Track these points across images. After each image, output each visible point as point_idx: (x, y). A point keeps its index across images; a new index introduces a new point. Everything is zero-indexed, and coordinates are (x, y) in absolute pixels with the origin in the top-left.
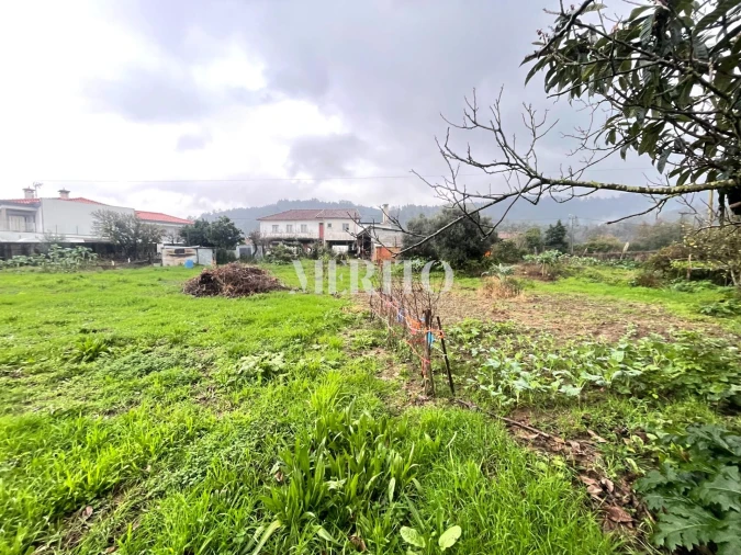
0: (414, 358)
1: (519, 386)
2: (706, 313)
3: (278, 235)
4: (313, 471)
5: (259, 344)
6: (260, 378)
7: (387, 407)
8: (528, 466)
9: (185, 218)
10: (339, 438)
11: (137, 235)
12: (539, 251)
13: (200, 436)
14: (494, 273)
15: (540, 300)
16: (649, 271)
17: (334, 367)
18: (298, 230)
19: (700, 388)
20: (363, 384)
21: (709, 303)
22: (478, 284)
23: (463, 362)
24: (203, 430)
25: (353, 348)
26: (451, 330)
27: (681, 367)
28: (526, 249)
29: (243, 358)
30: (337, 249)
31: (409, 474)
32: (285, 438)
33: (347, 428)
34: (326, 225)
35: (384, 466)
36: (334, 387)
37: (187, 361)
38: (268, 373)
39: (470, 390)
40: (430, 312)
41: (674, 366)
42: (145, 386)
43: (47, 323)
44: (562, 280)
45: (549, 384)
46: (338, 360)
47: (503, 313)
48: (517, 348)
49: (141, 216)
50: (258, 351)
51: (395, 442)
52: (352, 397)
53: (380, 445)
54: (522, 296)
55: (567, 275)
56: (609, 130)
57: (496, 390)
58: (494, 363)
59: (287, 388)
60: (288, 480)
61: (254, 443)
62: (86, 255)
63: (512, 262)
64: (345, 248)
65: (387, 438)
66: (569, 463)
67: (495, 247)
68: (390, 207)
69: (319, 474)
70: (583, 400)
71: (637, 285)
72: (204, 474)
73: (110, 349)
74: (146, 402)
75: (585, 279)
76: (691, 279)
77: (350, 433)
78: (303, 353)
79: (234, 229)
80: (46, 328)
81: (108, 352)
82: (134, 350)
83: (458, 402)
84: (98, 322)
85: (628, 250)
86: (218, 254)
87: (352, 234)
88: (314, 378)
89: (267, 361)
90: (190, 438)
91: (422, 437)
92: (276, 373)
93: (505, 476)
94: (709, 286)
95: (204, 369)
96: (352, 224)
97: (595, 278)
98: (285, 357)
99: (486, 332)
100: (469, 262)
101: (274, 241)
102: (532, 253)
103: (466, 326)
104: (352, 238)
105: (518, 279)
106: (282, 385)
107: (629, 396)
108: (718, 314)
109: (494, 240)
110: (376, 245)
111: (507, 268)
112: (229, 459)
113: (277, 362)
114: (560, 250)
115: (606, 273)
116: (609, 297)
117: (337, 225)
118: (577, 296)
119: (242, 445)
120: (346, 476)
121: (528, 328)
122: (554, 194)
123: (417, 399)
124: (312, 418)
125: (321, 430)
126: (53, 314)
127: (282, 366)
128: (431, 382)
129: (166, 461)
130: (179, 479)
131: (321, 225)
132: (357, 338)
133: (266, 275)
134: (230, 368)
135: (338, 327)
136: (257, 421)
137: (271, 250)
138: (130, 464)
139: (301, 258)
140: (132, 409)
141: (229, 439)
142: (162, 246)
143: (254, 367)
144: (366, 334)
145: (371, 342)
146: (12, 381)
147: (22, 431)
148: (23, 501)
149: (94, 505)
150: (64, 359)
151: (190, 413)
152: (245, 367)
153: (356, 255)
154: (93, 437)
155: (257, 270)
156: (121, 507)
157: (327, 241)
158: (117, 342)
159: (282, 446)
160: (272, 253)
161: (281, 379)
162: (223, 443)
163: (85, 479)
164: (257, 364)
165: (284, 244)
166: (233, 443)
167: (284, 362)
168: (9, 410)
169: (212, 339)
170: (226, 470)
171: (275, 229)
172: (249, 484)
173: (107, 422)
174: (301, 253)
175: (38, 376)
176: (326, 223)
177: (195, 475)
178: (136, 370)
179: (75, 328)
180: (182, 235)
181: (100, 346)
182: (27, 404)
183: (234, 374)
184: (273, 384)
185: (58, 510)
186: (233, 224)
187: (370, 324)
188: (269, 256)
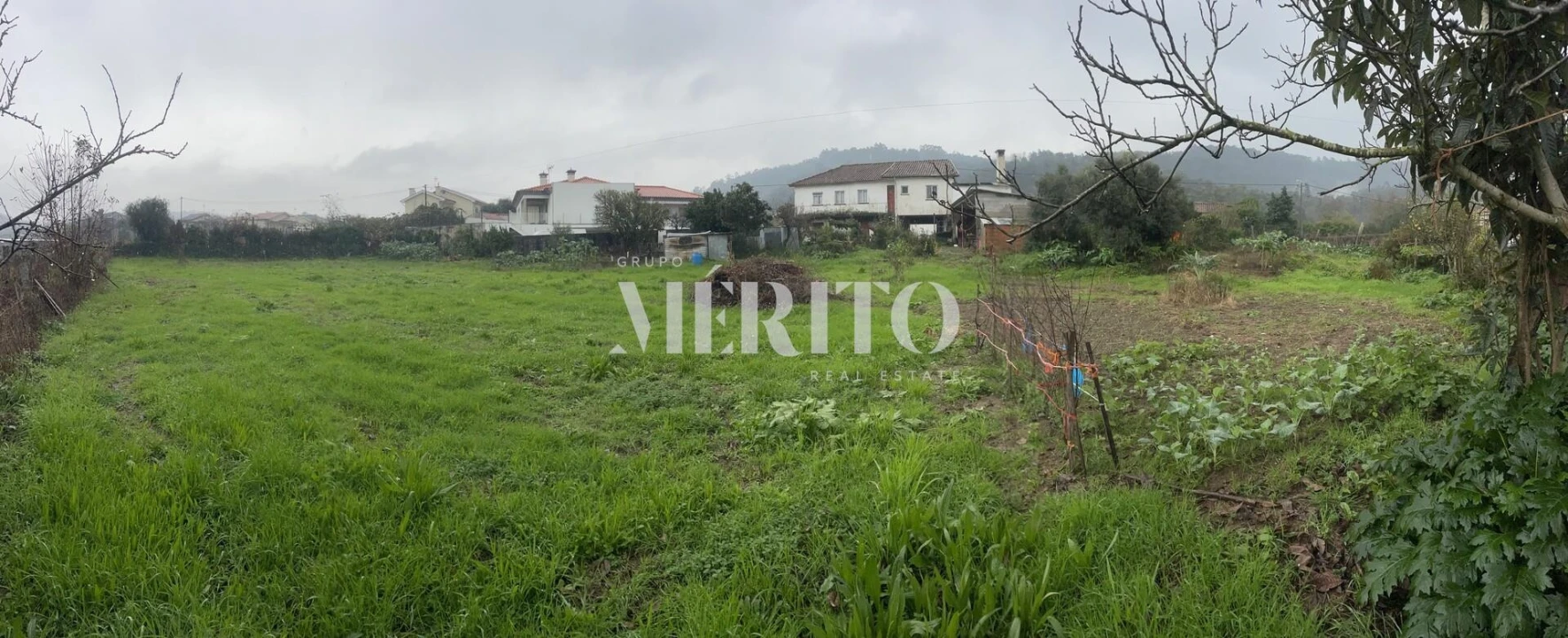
0: (1052, 412)
1: (1215, 437)
2: (1427, 307)
3: (822, 209)
4: (886, 598)
5: (798, 383)
6: (801, 437)
7: (1007, 497)
8: (1224, 556)
9: (690, 190)
10: (926, 550)
11: (637, 220)
12: (1259, 232)
13: (723, 512)
14: (1187, 267)
15: (1257, 304)
16: (1381, 260)
17: (916, 429)
18: (852, 199)
19: (1414, 395)
20: (964, 459)
21: (1431, 294)
22: (1162, 285)
23: (1134, 411)
24: (726, 505)
25: (948, 397)
26: (1115, 362)
27: (1398, 373)
28: (1239, 230)
29: (776, 404)
30: (918, 229)
31: (1043, 609)
32: (840, 538)
33: (940, 531)
34: (898, 189)
35: (1001, 598)
36: (916, 460)
37: (701, 400)
38: (813, 431)
39: (1144, 456)
40: (1074, 334)
41: (1393, 374)
42: (655, 425)
43: (559, 329)
44: (1287, 273)
45: (1258, 427)
46: (922, 417)
47: (1200, 327)
48: (1218, 379)
49: (644, 193)
50: (797, 395)
51: (1019, 557)
52: (947, 479)
53: (994, 562)
54: (1230, 300)
55: (1293, 266)
56: (1315, 59)
57: (1182, 449)
58: (1180, 407)
59: (843, 457)
60: (846, 607)
61: (795, 538)
62: (588, 249)
63: (1215, 250)
64: (930, 229)
65: (1007, 550)
66: (1277, 533)
67: (1190, 225)
68: (1008, 155)
69: (896, 606)
70: (1300, 440)
71: (1371, 278)
72: (730, 567)
73: (616, 369)
74: (657, 447)
75: (1317, 272)
76: (1418, 268)
77: (944, 540)
78: (865, 403)
79: (757, 202)
80: (558, 335)
81: (614, 372)
82: (639, 374)
83: (1125, 478)
84: (601, 333)
85: (1363, 232)
86: (734, 244)
87: (942, 203)
88: (883, 445)
89: (810, 413)
90: (710, 512)
91: (1063, 544)
92: (824, 431)
93: (1192, 582)
94: (1432, 276)
95: (722, 414)
96: (941, 186)
97: (1328, 270)
98: (836, 407)
99: (1172, 359)
100: (1144, 249)
101: (817, 219)
102: (1248, 235)
103: (1140, 353)
104: (944, 211)
105: (1225, 275)
106: (834, 452)
107: (1349, 420)
108: (1438, 307)
109: (1187, 213)
110: (984, 221)
111: (1208, 258)
112: (762, 556)
113: (826, 413)
114: (1285, 231)
115: (1340, 263)
116: (1343, 294)
117: (918, 188)
118: (1305, 296)
119: (778, 538)
120: (940, 615)
121: (1236, 347)
122: (1246, 144)
123: (1057, 481)
124: (882, 511)
125: (897, 533)
126: (562, 319)
127: (832, 420)
128: (1080, 451)
129: (683, 534)
130: (700, 566)
131: (891, 190)
132: (955, 381)
133: (805, 275)
134: (757, 417)
135: (922, 362)
136: (798, 505)
137: (811, 234)
138: (645, 524)
139: (858, 246)
140: (642, 453)
141: (760, 525)
142: (663, 233)
143: (793, 419)
144: (970, 374)
145: (978, 388)
146: (536, 388)
147: (548, 445)
148: (554, 524)
149: (610, 560)
150: (576, 374)
151: (708, 475)
152: (779, 418)
153: (950, 240)
154: (608, 475)
155: (792, 267)
156: (639, 577)
157: (901, 217)
158: (622, 361)
159: (837, 550)
160: (813, 240)
161: (832, 443)
162: (753, 529)
163: (603, 525)
164: (796, 415)
165: (831, 224)
166: (766, 533)
167: (836, 415)
168: (536, 419)
169: (731, 370)
170: (759, 571)
171: (817, 199)
172: (790, 600)
173: (618, 462)
174: (859, 238)
175: (556, 388)
176: (899, 185)
177: (719, 566)
178: (644, 401)
179: (583, 337)
180: (688, 217)
181: (606, 364)
182: (549, 416)
183: (765, 428)
184: (821, 449)
185: (581, 550)
186: (756, 194)
187: (976, 356)
188: (809, 244)
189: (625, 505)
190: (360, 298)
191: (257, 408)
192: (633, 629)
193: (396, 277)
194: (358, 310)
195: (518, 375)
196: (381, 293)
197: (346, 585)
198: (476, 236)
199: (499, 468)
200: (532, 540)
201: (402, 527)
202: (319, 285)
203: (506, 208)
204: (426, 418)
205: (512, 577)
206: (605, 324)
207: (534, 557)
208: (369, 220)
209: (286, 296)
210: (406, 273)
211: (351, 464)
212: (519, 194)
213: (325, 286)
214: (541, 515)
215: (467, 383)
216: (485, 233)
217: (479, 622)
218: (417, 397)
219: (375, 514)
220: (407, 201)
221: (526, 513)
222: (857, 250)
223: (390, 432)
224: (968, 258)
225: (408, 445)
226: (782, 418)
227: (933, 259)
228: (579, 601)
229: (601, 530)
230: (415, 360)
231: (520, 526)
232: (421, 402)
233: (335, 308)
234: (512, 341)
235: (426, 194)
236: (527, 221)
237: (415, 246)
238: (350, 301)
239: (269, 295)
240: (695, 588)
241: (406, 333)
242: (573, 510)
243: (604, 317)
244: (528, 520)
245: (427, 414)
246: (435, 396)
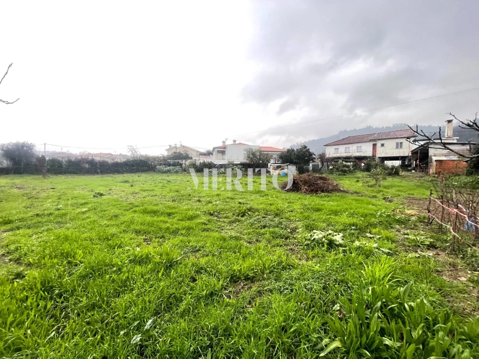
3: (338, 155)
4: (369, 323)
5: (325, 225)
6: (326, 246)
7: (450, 304)
9: (282, 148)
10: (392, 309)
11: (260, 159)
13: (290, 269)
17: (388, 254)
18: (354, 151)
20: (419, 276)
24: (291, 267)
25: (407, 243)
29: (314, 231)
30: (389, 163)
32: (344, 290)
33: (402, 304)
34: (379, 145)
37: (282, 226)
38: (331, 244)
42: (264, 234)
43: (228, 198)
46: (390, 249)
49: (263, 149)
50: (324, 229)
51: (462, 339)
53: (441, 333)
59: (346, 257)
61: (322, 285)
62: (241, 169)
64: (397, 163)
65: (451, 331)
69: (374, 328)
72: (292, 291)
73: (249, 213)
74: (264, 242)
77: (405, 309)
78: (358, 237)
79: (309, 152)
80: (228, 200)
81: (248, 214)
82: (258, 215)
84: (244, 200)
86: (299, 169)
88: (368, 256)
89: (330, 237)
90: (284, 268)
92: (337, 245)
95: (291, 233)
98: (343, 236)
101: (336, 159)
104: (406, 154)
106: (342, 254)
110: (434, 158)
112: (306, 288)
113: (338, 238)
117: (390, 144)
119: (314, 283)
124: (367, 284)
125: (375, 296)
126: (229, 194)
127: (341, 242)
129: (273, 275)
130: (279, 287)
131: (374, 145)
132: (411, 237)
133: (330, 182)
134: (306, 235)
135: (390, 224)
136: (323, 273)
137: (333, 165)
138: (258, 270)
139: (356, 171)
140: (258, 244)
141: (306, 277)
142: (270, 164)
143: (322, 238)
144: (422, 235)
145: (429, 243)
146: (218, 219)
147: (221, 240)
148: (221, 268)
149: (243, 282)
150: (234, 214)
151: (284, 254)
152: (316, 237)
153: (410, 168)
154: (243, 251)
155: (324, 178)
156: (254, 288)
157: (380, 158)
158: (252, 210)
159: (342, 295)
160: (334, 167)
161: (341, 251)
162: (302, 278)
163: (241, 269)
164: (324, 237)
165: (343, 161)
166: (308, 280)
167: (343, 240)
168: (217, 231)
169: (296, 217)
170: (304, 294)
171: (336, 151)
172: (318, 308)
173: (248, 246)
174: (356, 167)
175: (226, 219)
176: (379, 143)
177: (287, 289)
178: (259, 225)
179: (237, 201)
180: (280, 158)
181: (245, 210)
182: (222, 230)
183: (309, 240)
184: (335, 252)
185: (232, 278)
186: (309, 149)
187: (427, 227)
188: (332, 169)
189: (250, 262)
190: (147, 189)
191: (91, 240)
192: (251, 308)
193: (164, 180)
194: (145, 194)
195: (211, 215)
196: (156, 186)
197: (132, 303)
198: (197, 164)
199: (201, 249)
200: (213, 274)
201: (160, 275)
202: (127, 184)
203: (209, 154)
204: (173, 233)
205: (204, 288)
206: (246, 196)
207: (213, 280)
208: (151, 157)
209: (110, 190)
210: (168, 178)
211: (138, 255)
212: (214, 149)
213: (129, 184)
214: (217, 265)
215: (191, 218)
216: (201, 163)
217: (190, 305)
218: (169, 225)
219: (148, 272)
220: (168, 150)
221: (211, 265)
222: (355, 172)
223: (157, 240)
224: (422, 177)
225: (165, 244)
226: (317, 237)
227: (398, 177)
228: (230, 296)
229: (240, 271)
230: (169, 211)
231: (208, 269)
232: (171, 227)
233: (134, 193)
234: (210, 202)
235: (176, 148)
236: (217, 159)
237: (171, 168)
238: (141, 190)
239: (101, 190)
240: (276, 296)
241: (166, 201)
242: (229, 263)
243: (246, 194)
244: (212, 267)
245: (173, 231)
246: (177, 224)
